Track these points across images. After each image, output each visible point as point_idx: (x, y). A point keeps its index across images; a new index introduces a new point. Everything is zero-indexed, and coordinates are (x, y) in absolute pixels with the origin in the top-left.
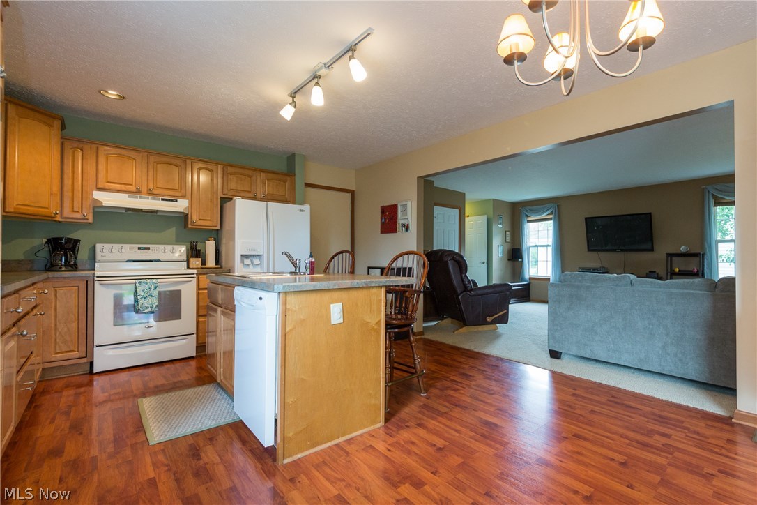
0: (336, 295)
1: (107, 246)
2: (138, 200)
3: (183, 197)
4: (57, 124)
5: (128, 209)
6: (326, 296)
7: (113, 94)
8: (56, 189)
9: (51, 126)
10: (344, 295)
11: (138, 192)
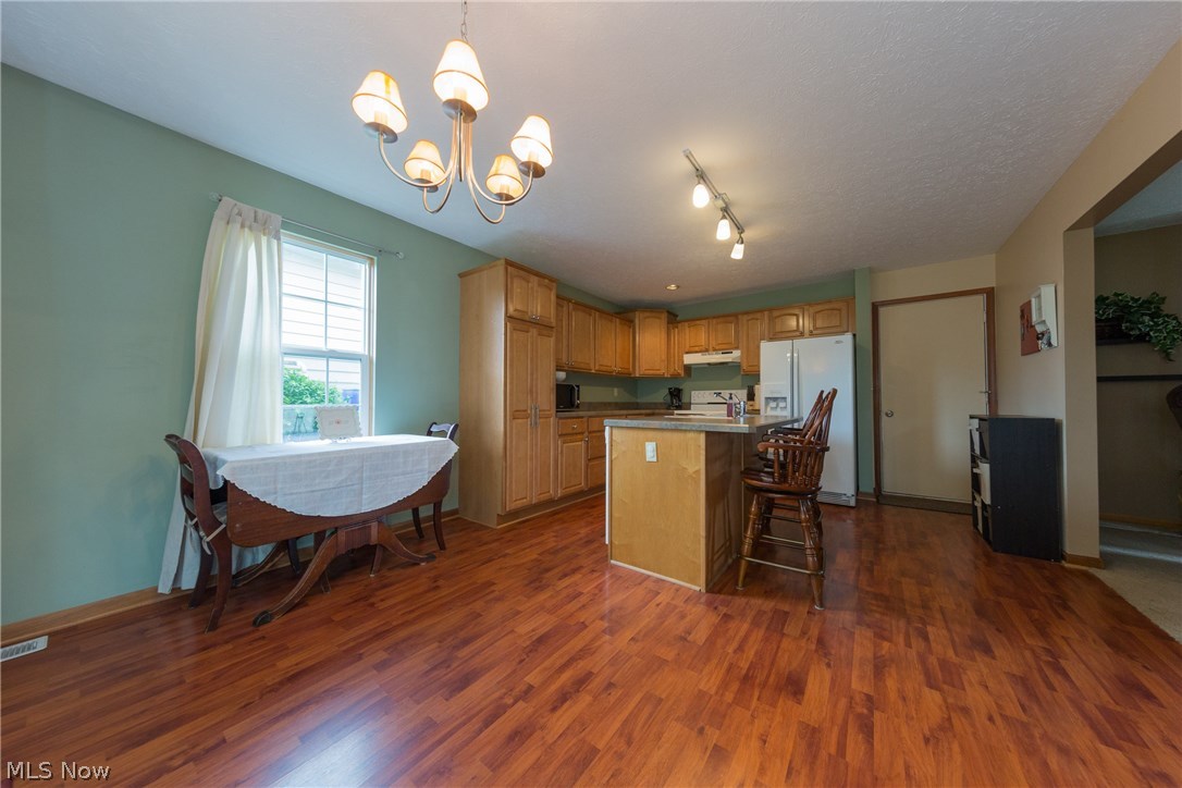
0: (651, 434)
1: (697, 392)
2: (708, 356)
3: (737, 348)
4: (664, 316)
5: (709, 364)
6: (641, 434)
7: (673, 287)
8: (664, 357)
9: (659, 318)
10: (659, 435)
11: (707, 350)
